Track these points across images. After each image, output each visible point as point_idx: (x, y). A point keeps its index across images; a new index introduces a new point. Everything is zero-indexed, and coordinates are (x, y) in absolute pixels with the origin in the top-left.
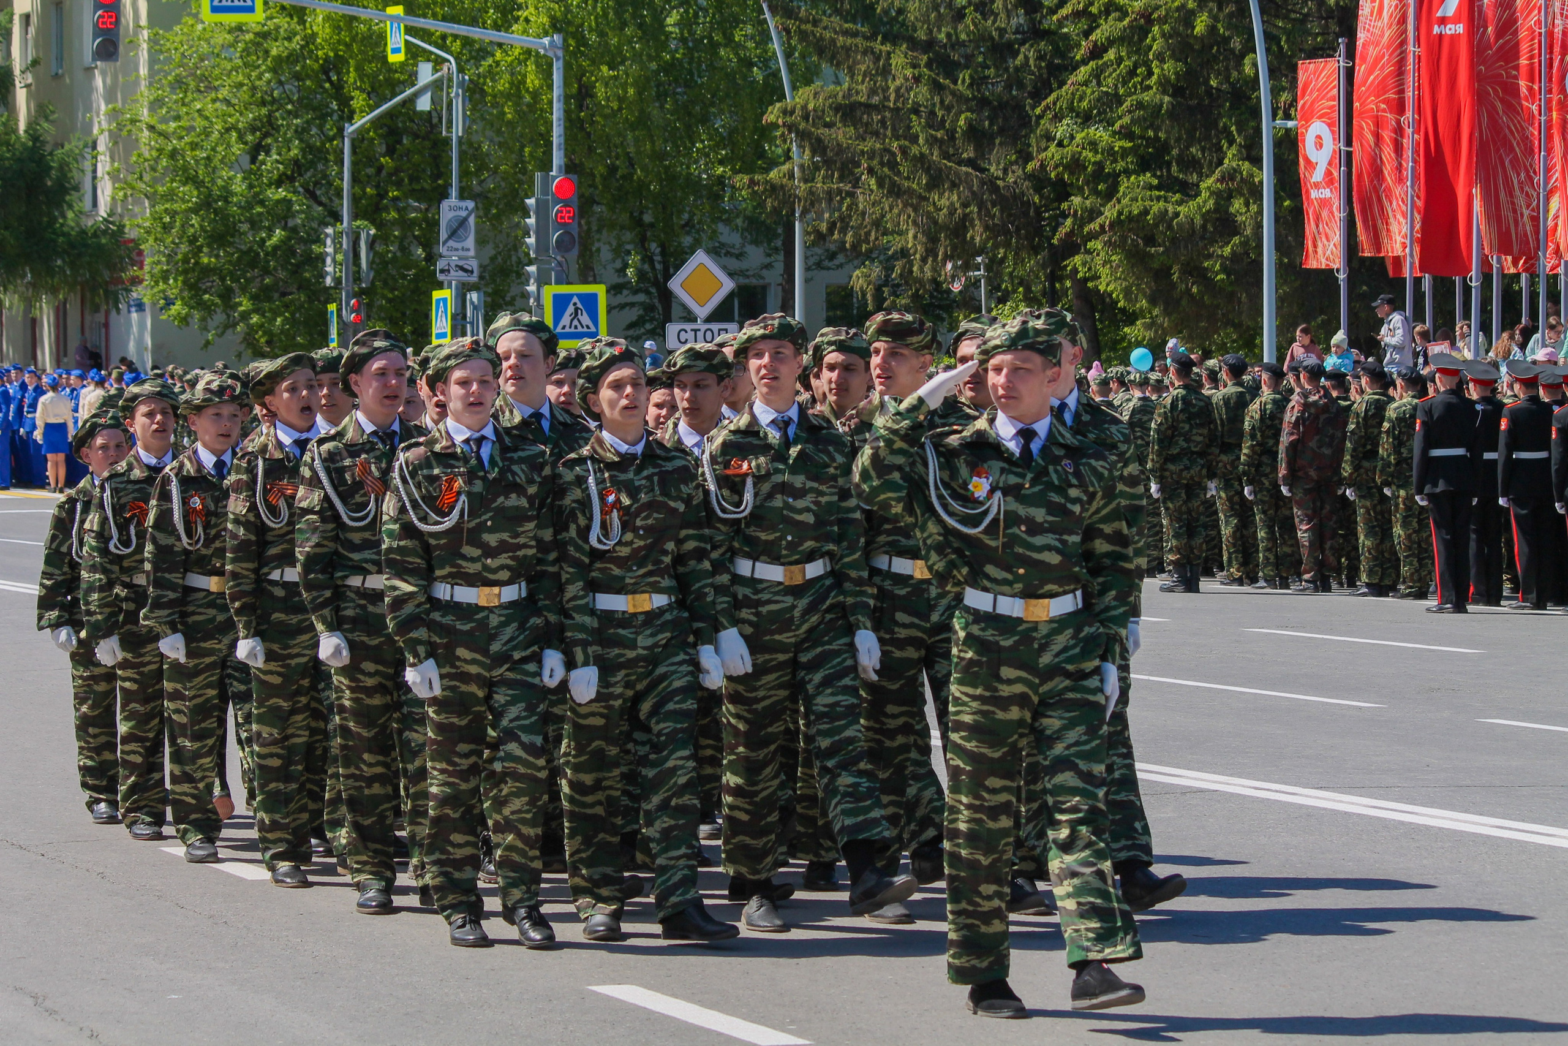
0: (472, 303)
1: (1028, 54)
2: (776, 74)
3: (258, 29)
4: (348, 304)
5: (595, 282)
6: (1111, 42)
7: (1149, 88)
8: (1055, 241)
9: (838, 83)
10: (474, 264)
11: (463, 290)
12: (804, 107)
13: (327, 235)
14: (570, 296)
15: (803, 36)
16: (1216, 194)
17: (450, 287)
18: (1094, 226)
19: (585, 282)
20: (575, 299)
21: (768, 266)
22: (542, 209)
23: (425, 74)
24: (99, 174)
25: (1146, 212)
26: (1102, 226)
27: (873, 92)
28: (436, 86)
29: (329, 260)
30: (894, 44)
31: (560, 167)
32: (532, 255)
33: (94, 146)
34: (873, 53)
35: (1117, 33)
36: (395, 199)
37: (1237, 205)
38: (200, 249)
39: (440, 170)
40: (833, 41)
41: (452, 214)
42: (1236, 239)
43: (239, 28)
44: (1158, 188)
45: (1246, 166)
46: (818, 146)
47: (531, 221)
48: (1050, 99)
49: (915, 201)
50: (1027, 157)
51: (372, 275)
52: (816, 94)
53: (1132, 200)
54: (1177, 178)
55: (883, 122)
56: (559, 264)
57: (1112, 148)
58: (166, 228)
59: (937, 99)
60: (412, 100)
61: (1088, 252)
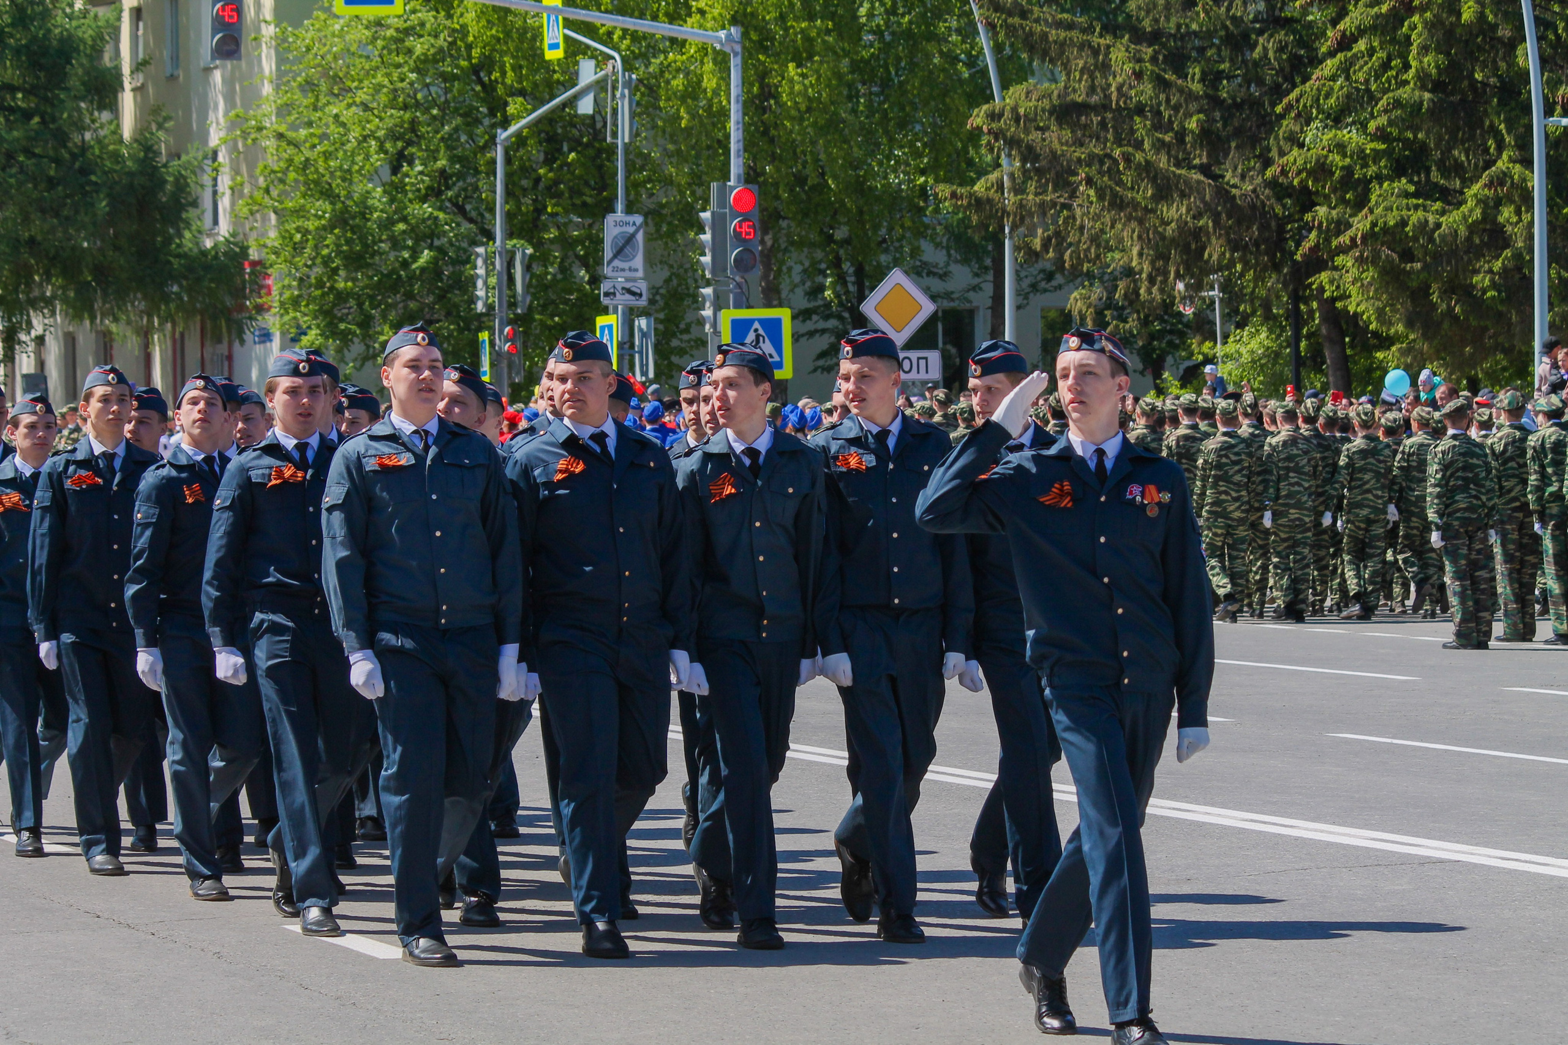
0: (640, 329)
1: (1266, 46)
2: (984, 72)
3: (401, 25)
4: (501, 332)
5: (780, 305)
6: (1361, 32)
7: (1406, 83)
8: (1298, 257)
9: (1054, 80)
10: (642, 286)
11: (630, 315)
12: (1014, 109)
13: (478, 255)
14: (751, 322)
15: (1011, 30)
16: (1482, 201)
17: (615, 311)
18: (1345, 239)
19: (769, 305)
20: (756, 325)
21: (975, 288)
22: (719, 223)
23: (588, 73)
24: (220, 188)
25: (1404, 223)
26: (1353, 240)
27: (1092, 90)
28: (600, 86)
29: (480, 283)
30: (1115, 36)
31: (739, 176)
32: (708, 275)
33: (215, 157)
34: (1090, 46)
35: (1368, 22)
36: (554, 215)
37: (1507, 213)
38: (335, 271)
39: (605, 182)
40: (1044, 36)
41: (617, 231)
42: (1508, 253)
43: (379, 23)
44: (1416, 195)
45: (1517, 169)
46: (1029, 154)
47: (706, 237)
48: (1293, 96)
49: (1141, 215)
50: (1267, 163)
51: (528, 299)
52: (1028, 93)
53: (1386, 209)
54: (1436, 184)
55: (1103, 124)
56: (739, 285)
57: (1363, 151)
58: (298, 248)
59: (1162, 97)
60: (572, 102)
61: (1336, 268)
